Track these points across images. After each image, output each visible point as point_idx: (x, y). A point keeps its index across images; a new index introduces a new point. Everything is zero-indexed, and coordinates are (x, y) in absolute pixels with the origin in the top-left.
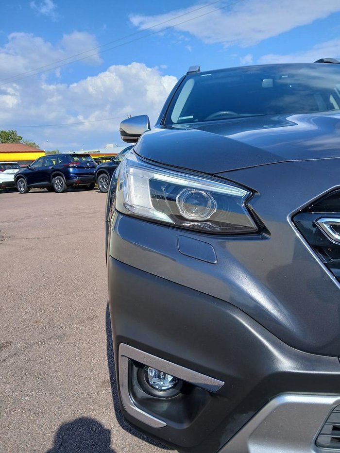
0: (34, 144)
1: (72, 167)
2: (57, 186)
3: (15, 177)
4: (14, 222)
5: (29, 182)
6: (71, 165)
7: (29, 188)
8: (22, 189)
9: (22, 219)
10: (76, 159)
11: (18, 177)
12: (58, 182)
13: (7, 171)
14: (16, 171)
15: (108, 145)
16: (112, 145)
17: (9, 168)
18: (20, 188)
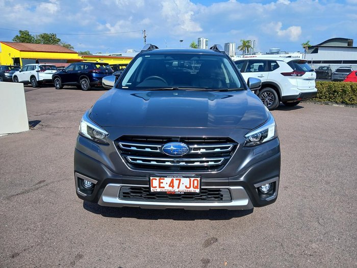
0: (70, 45)
1: (94, 73)
2: (84, 86)
3: (53, 76)
4: (50, 114)
5: (63, 81)
6: (94, 71)
7: (63, 85)
8: (58, 86)
9: (56, 113)
10: (98, 66)
11: (55, 76)
12: (84, 83)
13: (47, 71)
14: (54, 72)
15: (129, 50)
16: (131, 50)
17: (49, 69)
18: (57, 85)
